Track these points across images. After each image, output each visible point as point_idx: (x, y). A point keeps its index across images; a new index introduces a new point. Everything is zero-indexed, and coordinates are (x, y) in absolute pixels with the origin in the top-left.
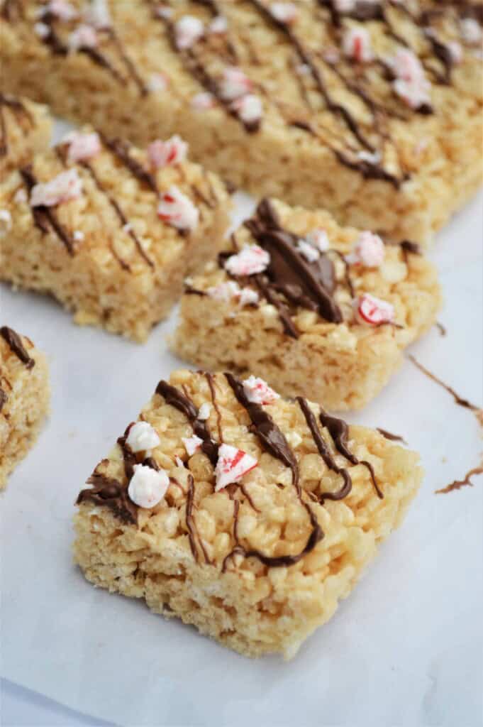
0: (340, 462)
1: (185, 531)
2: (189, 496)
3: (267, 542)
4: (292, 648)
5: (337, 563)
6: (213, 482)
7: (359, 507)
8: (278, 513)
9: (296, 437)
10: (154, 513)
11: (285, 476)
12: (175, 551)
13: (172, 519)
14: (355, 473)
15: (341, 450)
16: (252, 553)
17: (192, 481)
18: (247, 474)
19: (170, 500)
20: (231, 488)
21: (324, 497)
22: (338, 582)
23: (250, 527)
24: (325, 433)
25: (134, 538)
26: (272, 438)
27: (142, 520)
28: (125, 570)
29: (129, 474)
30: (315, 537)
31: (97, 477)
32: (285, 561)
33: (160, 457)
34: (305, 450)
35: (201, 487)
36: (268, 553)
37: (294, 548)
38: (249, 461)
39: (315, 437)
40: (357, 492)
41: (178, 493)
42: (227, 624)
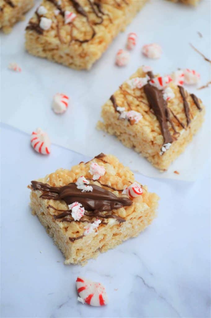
0: (100, 15)
1: (58, 36)
2: (57, 26)
3: (81, 37)
4: (89, 66)
5: (100, 42)
6: (64, 22)
7: (106, 27)
8: (83, 29)
9: (87, 9)
10: (48, 31)
11: (84, 19)
12: (55, 41)
13: (53, 33)
14: (105, 17)
15: (100, 11)
16: (77, 40)
17: (58, 22)
18: (74, 19)
19: (52, 28)
20: (70, 23)
21: (96, 24)
22: (101, 47)
23: (76, 33)
24: (95, 7)
25: (43, 39)
26: (80, 9)
27: (45, 33)
28: (40, 49)
29: (39, 21)
30: (94, 34)
31: (30, 23)
32: (86, 41)
33: (48, 16)
34: (89, 12)
35: (61, 24)
36: (81, 39)
37: (88, 37)
38: (74, 15)
39: (92, 8)
40: (106, 22)
41: (54, 25)
42: (71, 61)
